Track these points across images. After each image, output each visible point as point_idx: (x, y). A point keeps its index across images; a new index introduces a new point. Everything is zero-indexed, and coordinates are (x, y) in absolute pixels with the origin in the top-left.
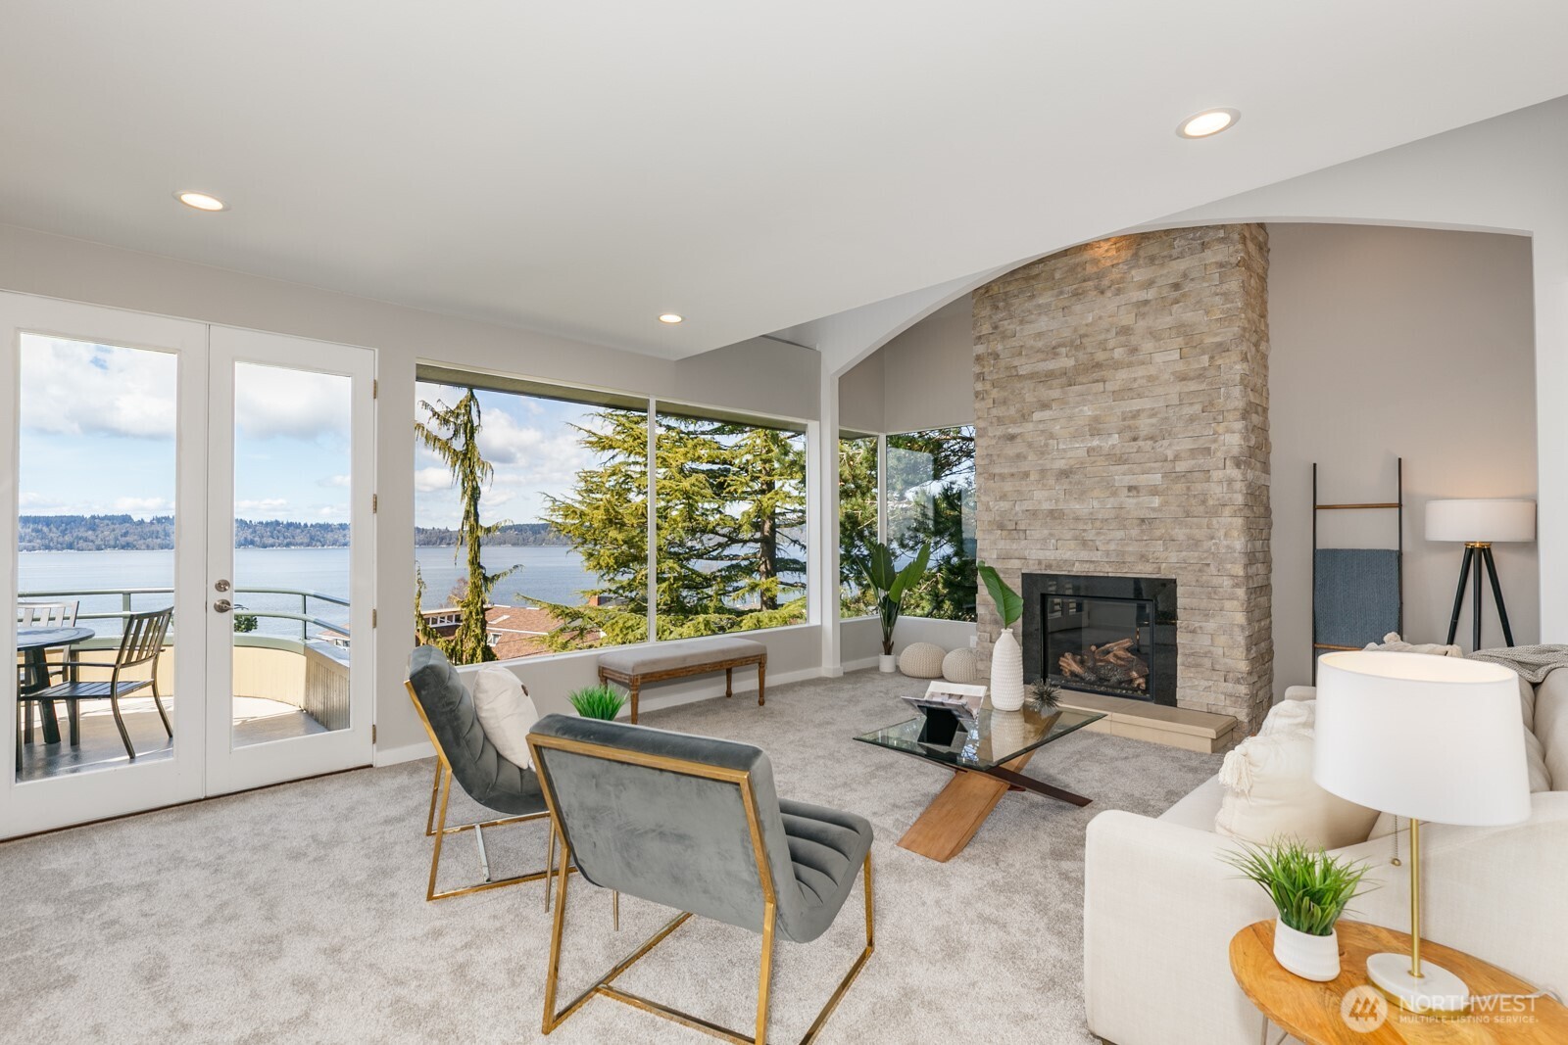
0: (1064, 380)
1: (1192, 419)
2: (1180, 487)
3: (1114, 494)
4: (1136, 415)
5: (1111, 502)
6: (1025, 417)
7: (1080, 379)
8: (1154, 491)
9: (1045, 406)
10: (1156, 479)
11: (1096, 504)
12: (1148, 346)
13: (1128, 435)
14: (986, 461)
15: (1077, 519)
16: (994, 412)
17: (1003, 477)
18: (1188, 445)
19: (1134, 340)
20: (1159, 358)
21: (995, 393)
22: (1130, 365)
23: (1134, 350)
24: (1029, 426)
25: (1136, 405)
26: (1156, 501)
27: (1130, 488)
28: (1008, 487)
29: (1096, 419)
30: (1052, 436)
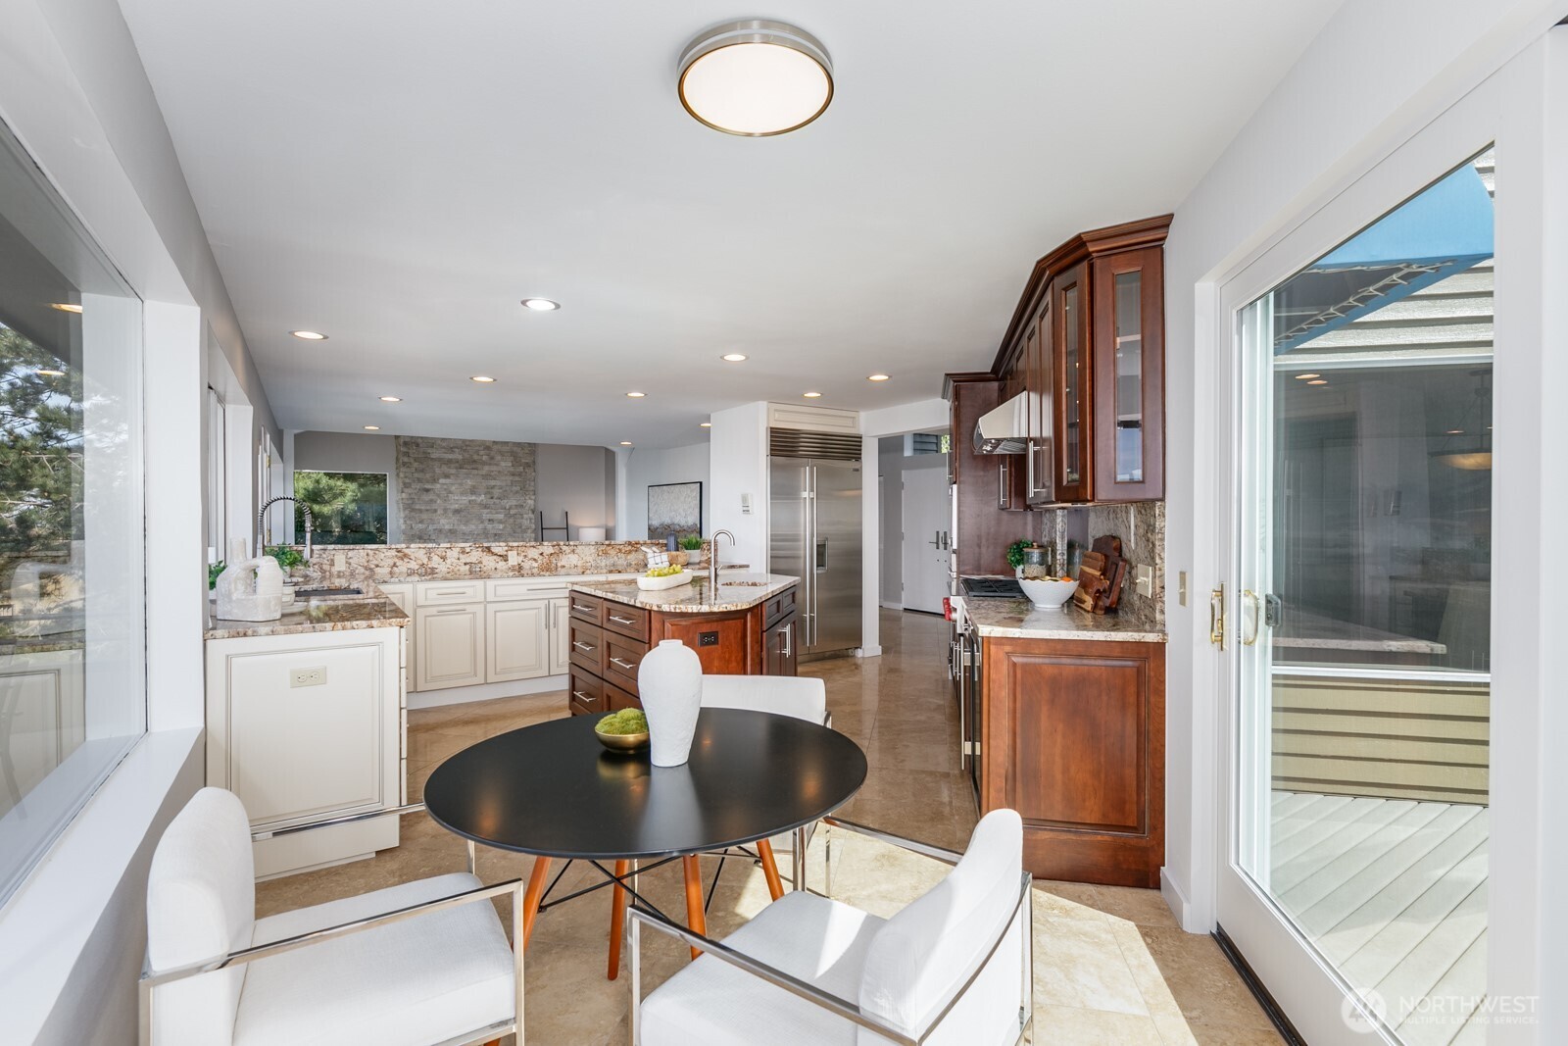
0: (457, 465)
1: (517, 492)
2: (511, 520)
3: (482, 522)
4: (493, 487)
5: (481, 526)
6: (435, 481)
7: (466, 466)
8: (500, 522)
9: (447, 476)
10: (501, 516)
11: (473, 527)
12: (499, 458)
13: (488, 496)
14: (410, 502)
15: (464, 534)
16: (416, 475)
17: (421, 511)
18: (514, 503)
19: (492, 453)
20: (503, 464)
21: (416, 465)
22: (490, 464)
23: (492, 458)
24: (438, 486)
25: (493, 483)
26: (501, 526)
27: (489, 520)
28: (424, 516)
29: (474, 487)
30: (450, 492)
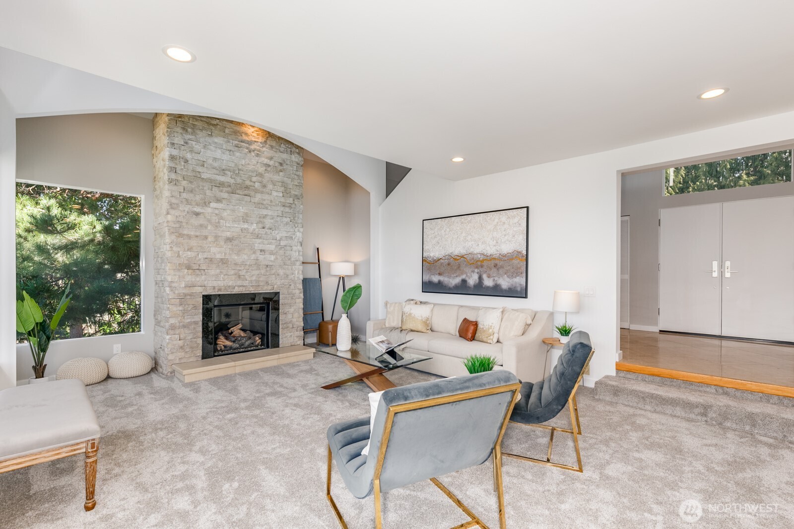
0: (229, 189)
1: (287, 224)
2: (282, 252)
3: (254, 253)
4: (265, 216)
5: (253, 256)
6: (206, 204)
7: (238, 191)
8: (271, 253)
9: (218, 200)
10: (272, 247)
11: (245, 257)
12: (270, 186)
13: (260, 225)
14: (177, 225)
15: (236, 264)
16: (184, 195)
17: (189, 237)
18: (284, 234)
19: (265, 181)
20: (274, 194)
21: (184, 183)
22: (262, 193)
23: (264, 186)
24: (209, 210)
25: (265, 212)
26: (273, 258)
27: (261, 251)
28: (194, 243)
29: (246, 214)
30: (222, 218)
